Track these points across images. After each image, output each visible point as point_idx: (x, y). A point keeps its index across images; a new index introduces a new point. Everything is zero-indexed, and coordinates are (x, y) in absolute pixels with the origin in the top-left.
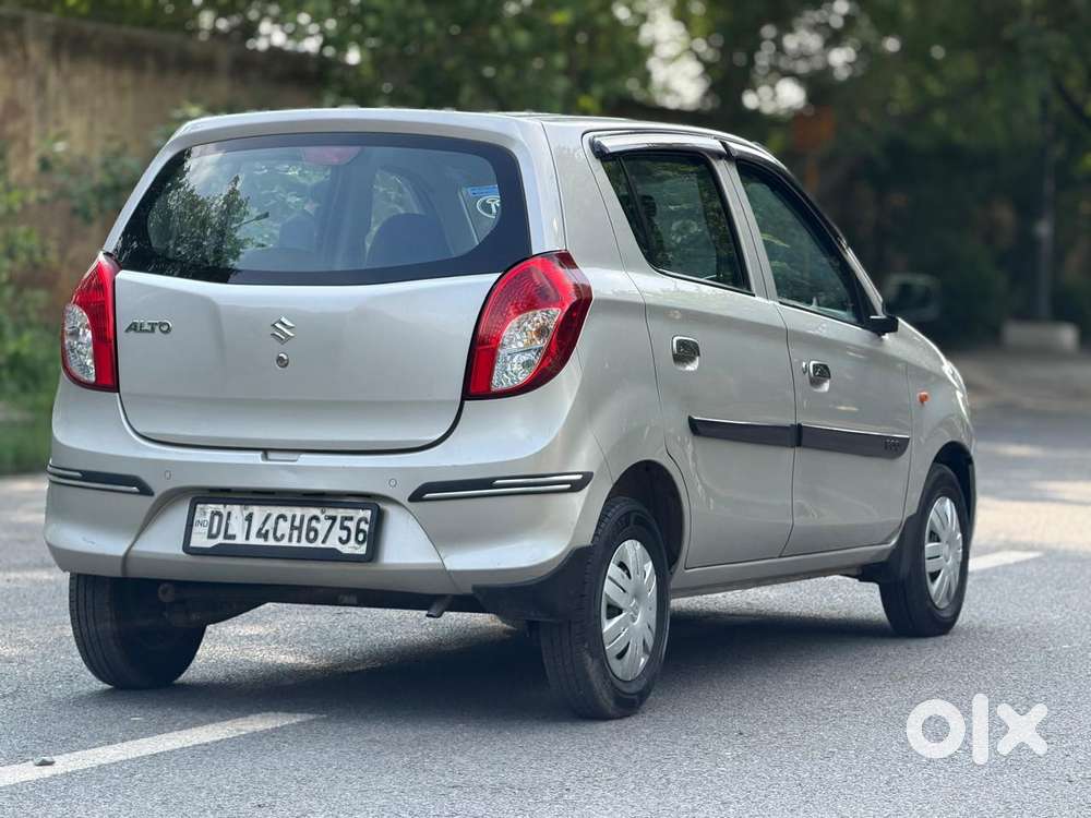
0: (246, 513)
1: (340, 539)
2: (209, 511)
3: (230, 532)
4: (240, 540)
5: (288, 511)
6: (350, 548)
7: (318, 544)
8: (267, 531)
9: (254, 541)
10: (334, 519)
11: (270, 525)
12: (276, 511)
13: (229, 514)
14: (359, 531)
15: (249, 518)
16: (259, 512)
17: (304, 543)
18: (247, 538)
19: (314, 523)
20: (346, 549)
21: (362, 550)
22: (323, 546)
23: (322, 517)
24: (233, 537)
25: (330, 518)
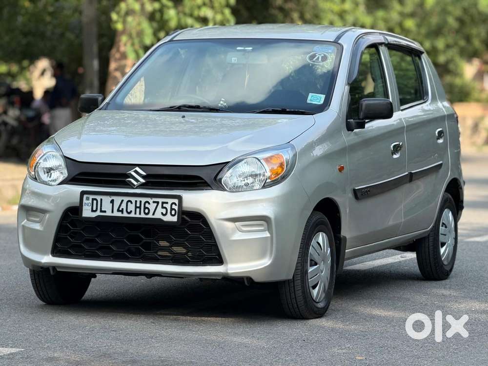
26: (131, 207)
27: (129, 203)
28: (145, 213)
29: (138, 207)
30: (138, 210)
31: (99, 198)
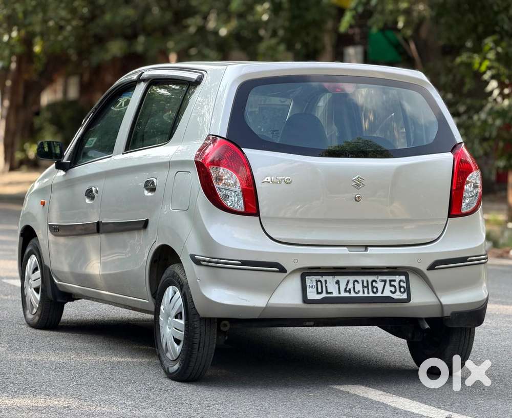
0: (335, 280)
1: (391, 291)
2: (314, 280)
3: (329, 291)
4: (335, 294)
5: (359, 278)
6: (397, 296)
7: (379, 294)
8: (350, 289)
9: (343, 294)
10: (385, 281)
11: (350, 286)
12: (352, 278)
13: (326, 281)
14: (400, 287)
15: (338, 282)
16: (343, 280)
17: (371, 294)
18: (340, 293)
19: (374, 284)
20: (396, 296)
21: (405, 296)
22: (382, 295)
23: (378, 280)
24: (331, 293)
25: (383, 281)
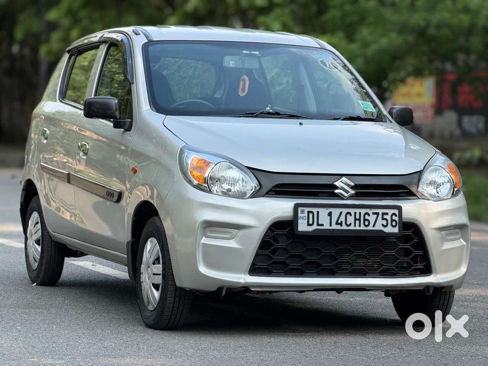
26: (351, 219)
27: (348, 215)
28: (365, 225)
29: (358, 220)
30: (357, 222)
31: (315, 210)
